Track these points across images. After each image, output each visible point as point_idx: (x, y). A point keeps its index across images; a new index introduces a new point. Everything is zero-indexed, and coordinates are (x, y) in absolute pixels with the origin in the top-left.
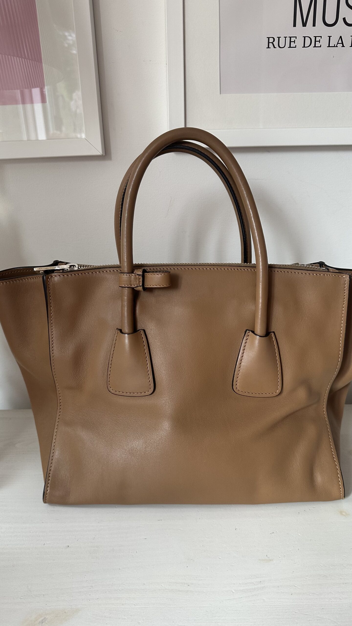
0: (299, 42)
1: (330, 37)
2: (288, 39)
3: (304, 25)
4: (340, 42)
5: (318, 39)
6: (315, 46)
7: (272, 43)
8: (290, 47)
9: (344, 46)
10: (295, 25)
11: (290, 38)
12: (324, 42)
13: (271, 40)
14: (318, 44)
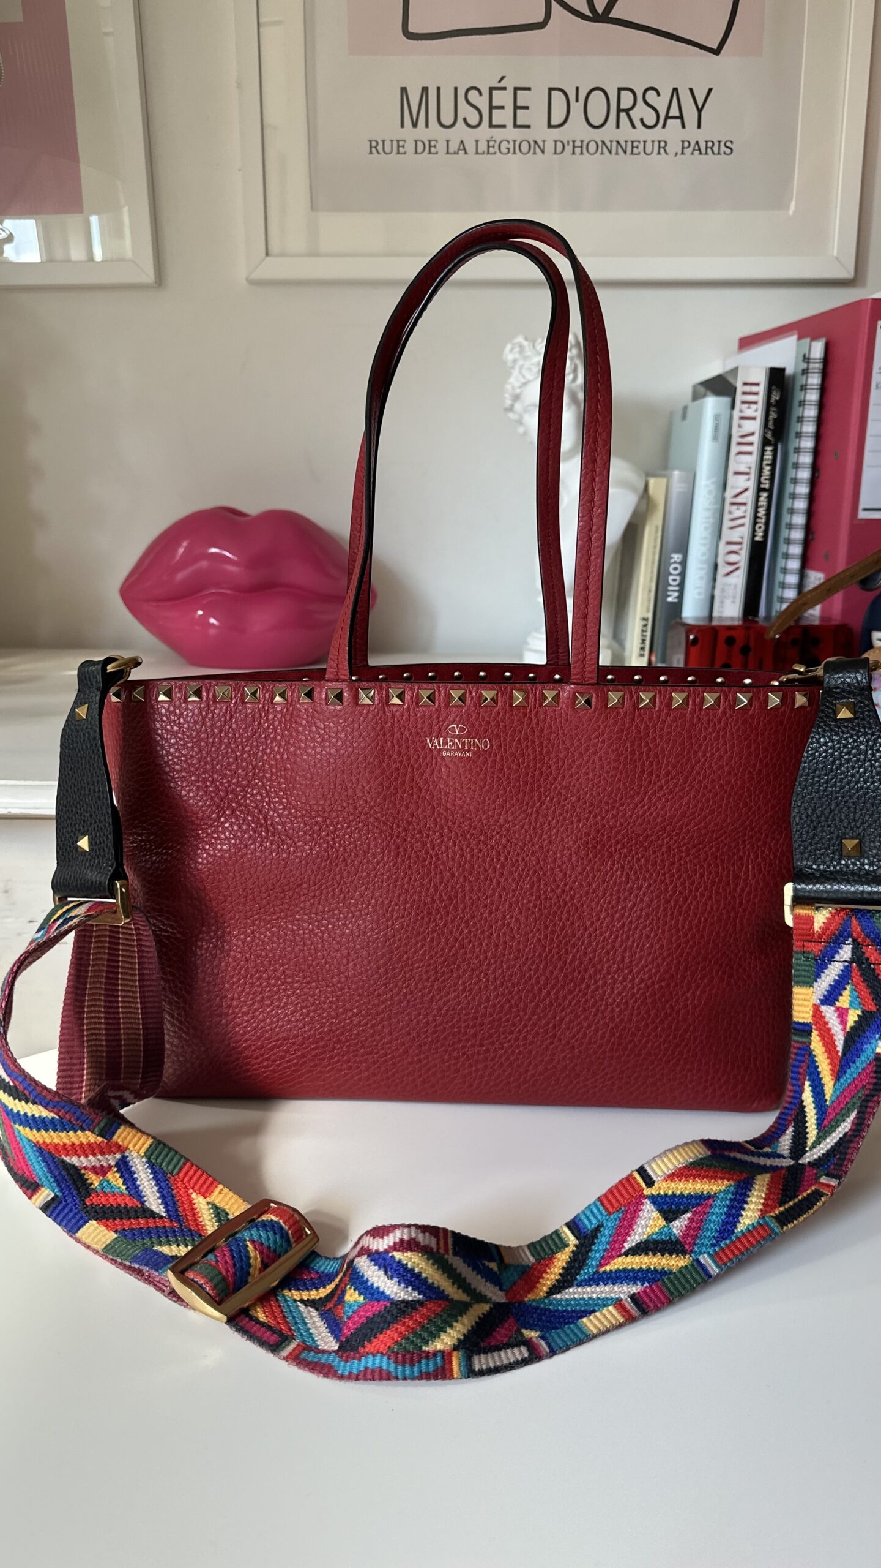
0: (410, 147)
1: (448, 141)
2: (395, 144)
3: (415, 125)
4: (462, 147)
5: (433, 143)
6: (430, 153)
7: (376, 147)
8: (398, 153)
9: (468, 151)
10: (402, 126)
11: (398, 141)
12: (441, 147)
13: (374, 144)
14: (433, 150)
